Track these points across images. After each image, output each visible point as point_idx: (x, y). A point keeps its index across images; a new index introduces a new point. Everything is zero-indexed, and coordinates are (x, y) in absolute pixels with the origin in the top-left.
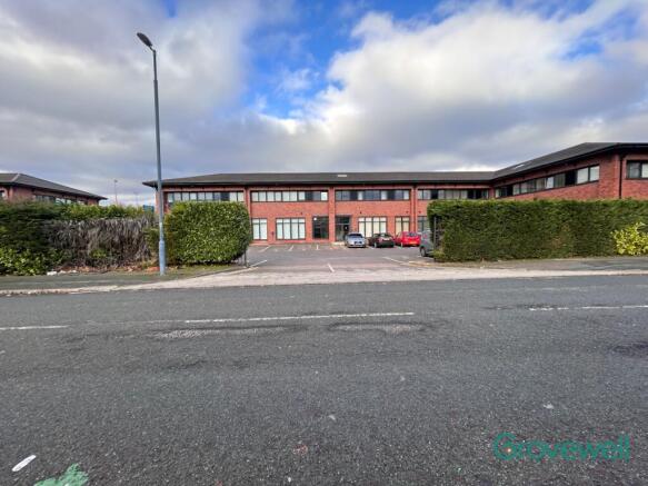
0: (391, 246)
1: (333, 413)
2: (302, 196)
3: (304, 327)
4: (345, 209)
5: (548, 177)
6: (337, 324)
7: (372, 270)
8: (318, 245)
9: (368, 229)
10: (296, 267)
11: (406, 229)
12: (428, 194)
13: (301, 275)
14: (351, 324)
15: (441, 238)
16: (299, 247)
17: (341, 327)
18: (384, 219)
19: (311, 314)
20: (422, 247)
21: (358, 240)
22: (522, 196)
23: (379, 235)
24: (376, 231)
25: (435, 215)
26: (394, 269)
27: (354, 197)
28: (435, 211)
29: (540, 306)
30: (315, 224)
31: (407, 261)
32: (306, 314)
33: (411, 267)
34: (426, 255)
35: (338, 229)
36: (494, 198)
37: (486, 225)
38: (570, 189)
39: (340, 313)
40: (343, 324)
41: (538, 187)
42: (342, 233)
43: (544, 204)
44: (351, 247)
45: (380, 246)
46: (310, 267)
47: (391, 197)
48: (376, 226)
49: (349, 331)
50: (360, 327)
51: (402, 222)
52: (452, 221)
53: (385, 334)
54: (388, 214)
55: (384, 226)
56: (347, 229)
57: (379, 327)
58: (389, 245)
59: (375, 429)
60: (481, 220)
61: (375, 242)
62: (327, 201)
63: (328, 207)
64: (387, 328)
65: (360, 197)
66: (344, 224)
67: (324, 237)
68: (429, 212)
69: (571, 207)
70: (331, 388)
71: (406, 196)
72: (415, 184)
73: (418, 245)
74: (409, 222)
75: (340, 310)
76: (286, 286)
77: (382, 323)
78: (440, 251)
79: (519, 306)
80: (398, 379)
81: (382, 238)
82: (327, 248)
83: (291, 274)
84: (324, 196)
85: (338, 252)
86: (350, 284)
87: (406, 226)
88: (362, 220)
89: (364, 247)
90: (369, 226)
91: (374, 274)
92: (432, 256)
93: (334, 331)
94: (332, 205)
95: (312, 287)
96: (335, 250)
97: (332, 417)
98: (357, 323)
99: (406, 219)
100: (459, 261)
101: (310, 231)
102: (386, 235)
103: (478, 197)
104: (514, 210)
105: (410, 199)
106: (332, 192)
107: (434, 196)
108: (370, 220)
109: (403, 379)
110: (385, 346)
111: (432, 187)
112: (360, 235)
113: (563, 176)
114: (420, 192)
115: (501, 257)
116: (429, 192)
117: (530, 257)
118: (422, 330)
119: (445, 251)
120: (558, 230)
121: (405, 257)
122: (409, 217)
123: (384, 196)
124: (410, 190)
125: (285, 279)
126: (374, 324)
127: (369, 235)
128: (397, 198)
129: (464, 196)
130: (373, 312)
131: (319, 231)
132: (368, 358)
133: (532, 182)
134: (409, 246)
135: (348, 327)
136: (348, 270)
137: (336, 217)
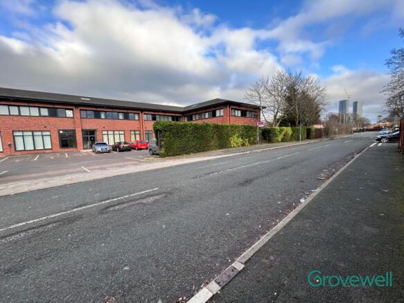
0: (130, 150)
1: (125, 266)
2: (45, 112)
3: (79, 217)
4: (90, 124)
5: (206, 112)
6: (108, 207)
7: (120, 167)
8: (67, 153)
9: (110, 139)
10: (49, 173)
11: (138, 139)
12: (150, 117)
13: (58, 178)
14: (118, 204)
15: (163, 143)
16: (47, 156)
17: (111, 209)
18: (123, 132)
19: (81, 206)
20: (150, 150)
21: (104, 147)
22: (197, 121)
23: (120, 143)
24: (117, 140)
25: (158, 130)
26: (136, 165)
27: (97, 116)
28: (158, 127)
29: (213, 173)
30: (61, 136)
31: (142, 159)
32: (76, 207)
33: (147, 162)
34: (153, 154)
35: (85, 140)
36: (185, 121)
37: (185, 135)
38: (214, 119)
39: (108, 199)
40: (113, 206)
41: (203, 117)
42: (89, 143)
43: (208, 125)
44: (99, 152)
45: (121, 151)
46: (64, 171)
47: (126, 117)
48: (117, 137)
49: (118, 210)
50: (125, 205)
51: (135, 134)
52: (168, 133)
53: (144, 204)
54: (125, 128)
55: (122, 137)
56: (93, 140)
57: (140, 201)
58: (128, 149)
59: (157, 261)
60: (182, 133)
61: (116, 148)
62: (73, 118)
63: (74, 123)
64: (144, 201)
65: (103, 116)
66: (90, 137)
67: (71, 146)
68: (154, 128)
69: (216, 127)
70: (118, 250)
71: (137, 118)
72: (142, 110)
73: (147, 149)
74: (140, 134)
75: (106, 197)
76: (45, 190)
77: (141, 198)
78: (163, 151)
79: (206, 174)
80: (161, 227)
81: (122, 146)
82: (76, 155)
83: (46, 179)
84: (69, 113)
85: (87, 157)
86: (106, 179)
87: (138, 137)
88: (105, 133)
89: (109, 152)
90: (111, 137)
91: (123, 169)
92: (158, 154)
93: (107, 213)
94: (78, 121)
95: (74, 186)
96: (83, 156)
97: (126, 268)
98: (123, 203)
99: (138, 132)
100: (173, 156)
101: (57, 142)
102: (125, 143)
103: (177, 120)
104: (196, 128)
105: (139, 120)
106: (77, 111)
107: (154, 119)
108: (112, 133)
109: (164, 226)
110: (147, 212)
111: (153, 113)
112: (105, 144)
113: (211, 113)
114: (145, 116)
115: (192, 152)
116: (151, 116)
117: (203, 151)
118: (165, 197)
119: (165, 151)
120: (213, 137)
121: (140, 157)
122: (140, 131)
123: (121, 116)
124: (139, 114)
125: (41, 184)
126: (134, 200)
127: (112, 143)
128: (130, 118)
129: (170, 120)
130: (131, 194)
131: (67, 141)
132: (139, 222)
133: (200, 114)
134: (141, 149)
135: (117, 207)
136: (102, 169)
137: (82, 130)
